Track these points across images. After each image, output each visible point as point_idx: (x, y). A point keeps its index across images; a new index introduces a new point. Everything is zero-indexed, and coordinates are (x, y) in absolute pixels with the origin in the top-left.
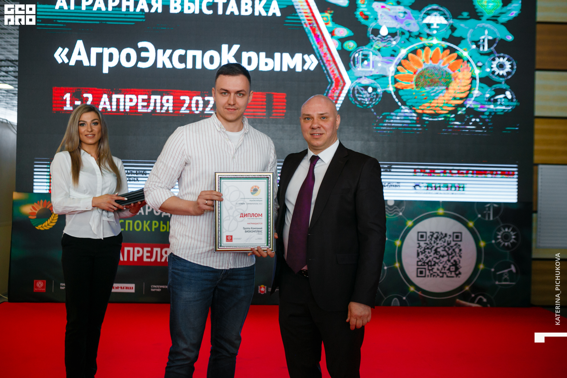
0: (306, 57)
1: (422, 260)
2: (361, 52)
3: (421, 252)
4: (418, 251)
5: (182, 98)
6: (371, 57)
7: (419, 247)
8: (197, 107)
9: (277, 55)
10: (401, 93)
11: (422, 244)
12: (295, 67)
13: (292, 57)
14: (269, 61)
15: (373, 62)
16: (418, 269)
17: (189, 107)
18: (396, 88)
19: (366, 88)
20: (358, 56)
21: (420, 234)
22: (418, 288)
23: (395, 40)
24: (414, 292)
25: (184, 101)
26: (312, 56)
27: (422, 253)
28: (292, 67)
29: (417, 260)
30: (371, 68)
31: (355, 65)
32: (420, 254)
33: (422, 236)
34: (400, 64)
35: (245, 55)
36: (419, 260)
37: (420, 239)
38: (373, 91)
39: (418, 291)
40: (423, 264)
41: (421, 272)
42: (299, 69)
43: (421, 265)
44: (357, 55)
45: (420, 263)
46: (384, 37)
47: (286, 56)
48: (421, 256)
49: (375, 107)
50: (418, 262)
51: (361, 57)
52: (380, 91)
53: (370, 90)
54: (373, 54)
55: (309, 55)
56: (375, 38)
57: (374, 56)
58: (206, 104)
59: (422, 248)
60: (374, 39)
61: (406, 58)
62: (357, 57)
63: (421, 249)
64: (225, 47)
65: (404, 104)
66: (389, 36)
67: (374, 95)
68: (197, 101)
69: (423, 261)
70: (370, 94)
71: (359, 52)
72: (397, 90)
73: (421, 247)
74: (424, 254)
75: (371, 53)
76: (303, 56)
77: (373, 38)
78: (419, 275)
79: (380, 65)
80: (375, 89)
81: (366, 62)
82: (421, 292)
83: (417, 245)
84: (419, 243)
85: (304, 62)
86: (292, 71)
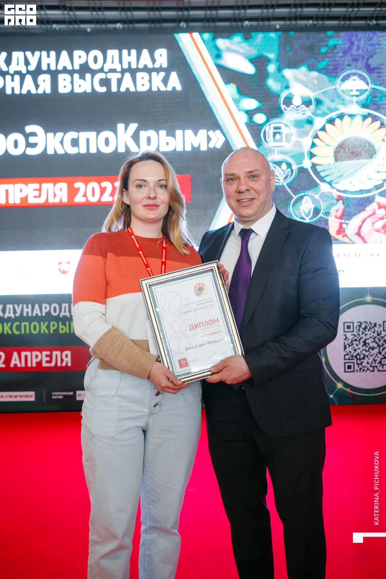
0: (211, 133)
1: (349, 353)
2: (272, 126)
3: (348, 344)
4: (344, 343)
5: (76, 185)
6: (284, 130)
7: (346, 338)
8: (93, 195)
9: (179, 133)
10: (319, 168)
11: (349, 336)
12: (199, 145)
13: (196, 134)
14: (170, 139)
15: (286, 135)
16: (345, 363)
17: (85, 195)
18: (313, 163)
19: (279, 164)
20: (269, 129)
21: (346, 325)
22: (346, 385)
23: (309, 110)
24: (342, 390)
25: (78, 189)
26: (218, 132)
27: (349, 346)
28: (196, 146)
29: (345, 353)
30: (284, 143)
31: (266, 141)
32: (347, 346)
33: (349, 327)
34: (316, 136)
35: (144, 135)
36: (346, 353)
37: (346, 330)
38: (288, 168)
39: (347, 388)
40: (351, 358)
41: (349, 367)
42: (204, 148)
43: (349, 359)
44: (267, 129)
45: (347, 357)
46: (297, 107)
47: (189, 133)
48: (348, 349)
49: (290, 185)
50: (345, 355)
51: (272, 130)
52: (295, 167)
53: (284, 166)
54: (286, 125)
55: (214, 132)
56: (286, 108)
57: (287, 128)
58: (103, 190)
59: (349, 339)
60: (286, 110)
61: (323, 129)
62: (268, 131)
63: (347, 341)
64: (121, 127)
65: (322, 179)
66: (303, 106)
67: (289, 172)
68: (93, 189)
69: (351, 355)
70: (283, 171)
71: (270, 125)
72: (314, 166)
73: (347, 339)
74: (351, 347)
75: (283, 126)
76: (208, 131)
77: (284, 108)
78: (347, 370)
79: (294, 139)
80: (289, 165)
81: (278, 136)
82: (349, 388)
83: (344, 337)
84: (345, 335)
85: (209, 139)
86: (196, 150)
